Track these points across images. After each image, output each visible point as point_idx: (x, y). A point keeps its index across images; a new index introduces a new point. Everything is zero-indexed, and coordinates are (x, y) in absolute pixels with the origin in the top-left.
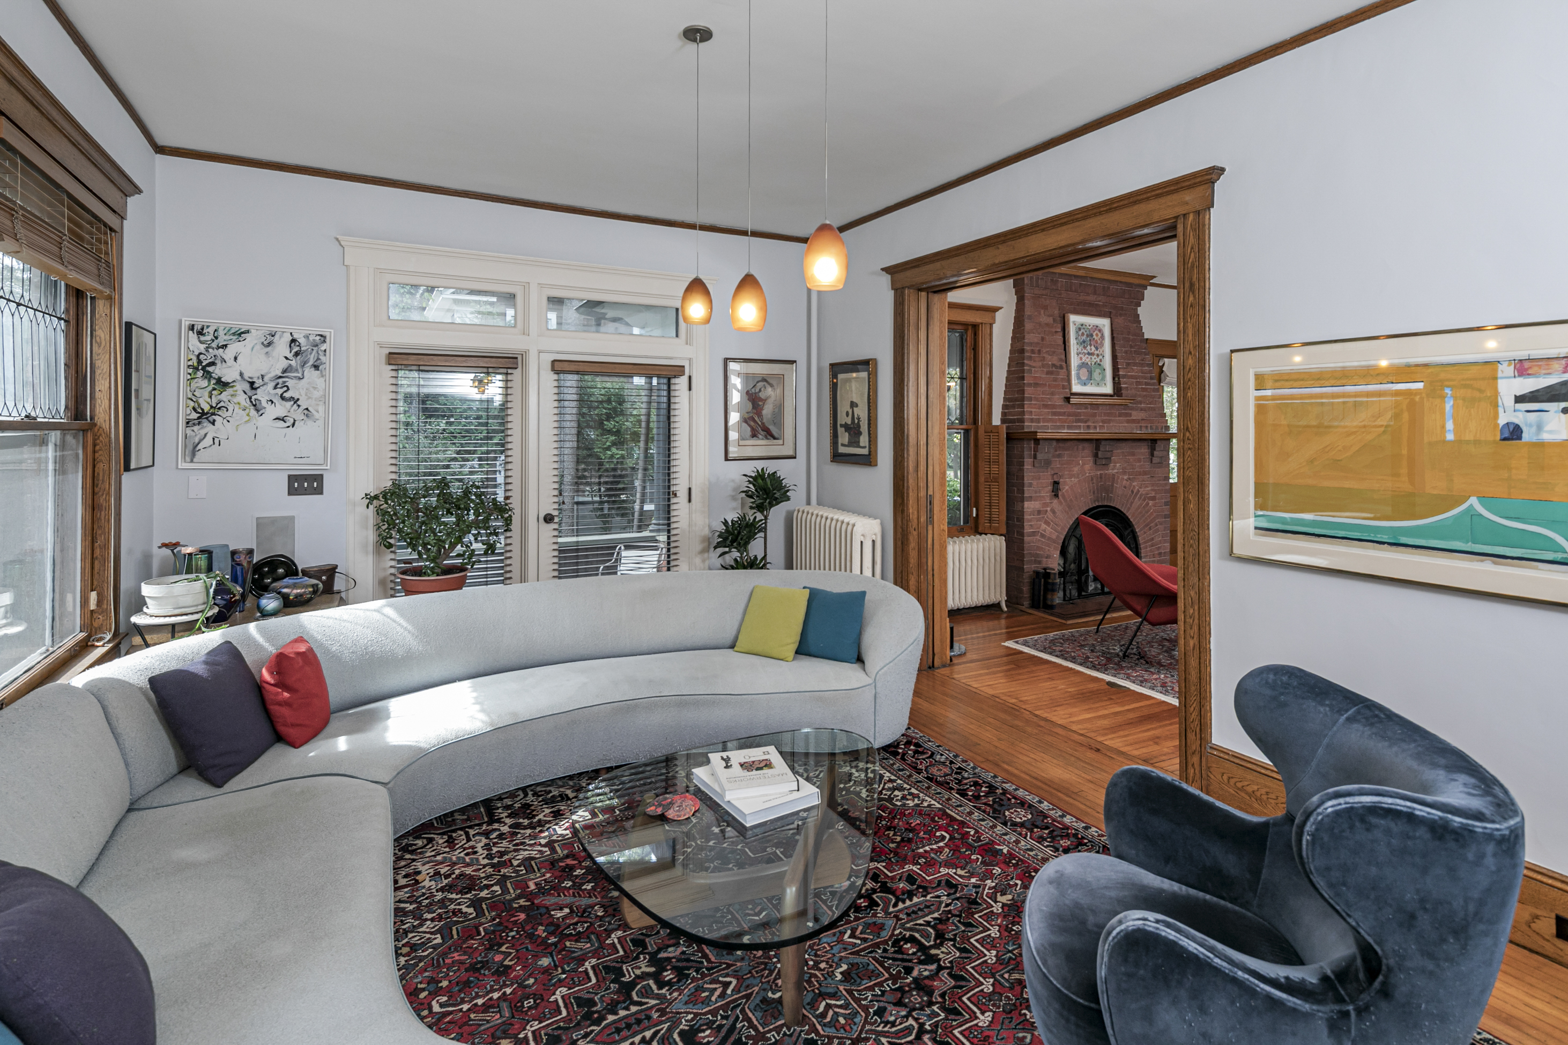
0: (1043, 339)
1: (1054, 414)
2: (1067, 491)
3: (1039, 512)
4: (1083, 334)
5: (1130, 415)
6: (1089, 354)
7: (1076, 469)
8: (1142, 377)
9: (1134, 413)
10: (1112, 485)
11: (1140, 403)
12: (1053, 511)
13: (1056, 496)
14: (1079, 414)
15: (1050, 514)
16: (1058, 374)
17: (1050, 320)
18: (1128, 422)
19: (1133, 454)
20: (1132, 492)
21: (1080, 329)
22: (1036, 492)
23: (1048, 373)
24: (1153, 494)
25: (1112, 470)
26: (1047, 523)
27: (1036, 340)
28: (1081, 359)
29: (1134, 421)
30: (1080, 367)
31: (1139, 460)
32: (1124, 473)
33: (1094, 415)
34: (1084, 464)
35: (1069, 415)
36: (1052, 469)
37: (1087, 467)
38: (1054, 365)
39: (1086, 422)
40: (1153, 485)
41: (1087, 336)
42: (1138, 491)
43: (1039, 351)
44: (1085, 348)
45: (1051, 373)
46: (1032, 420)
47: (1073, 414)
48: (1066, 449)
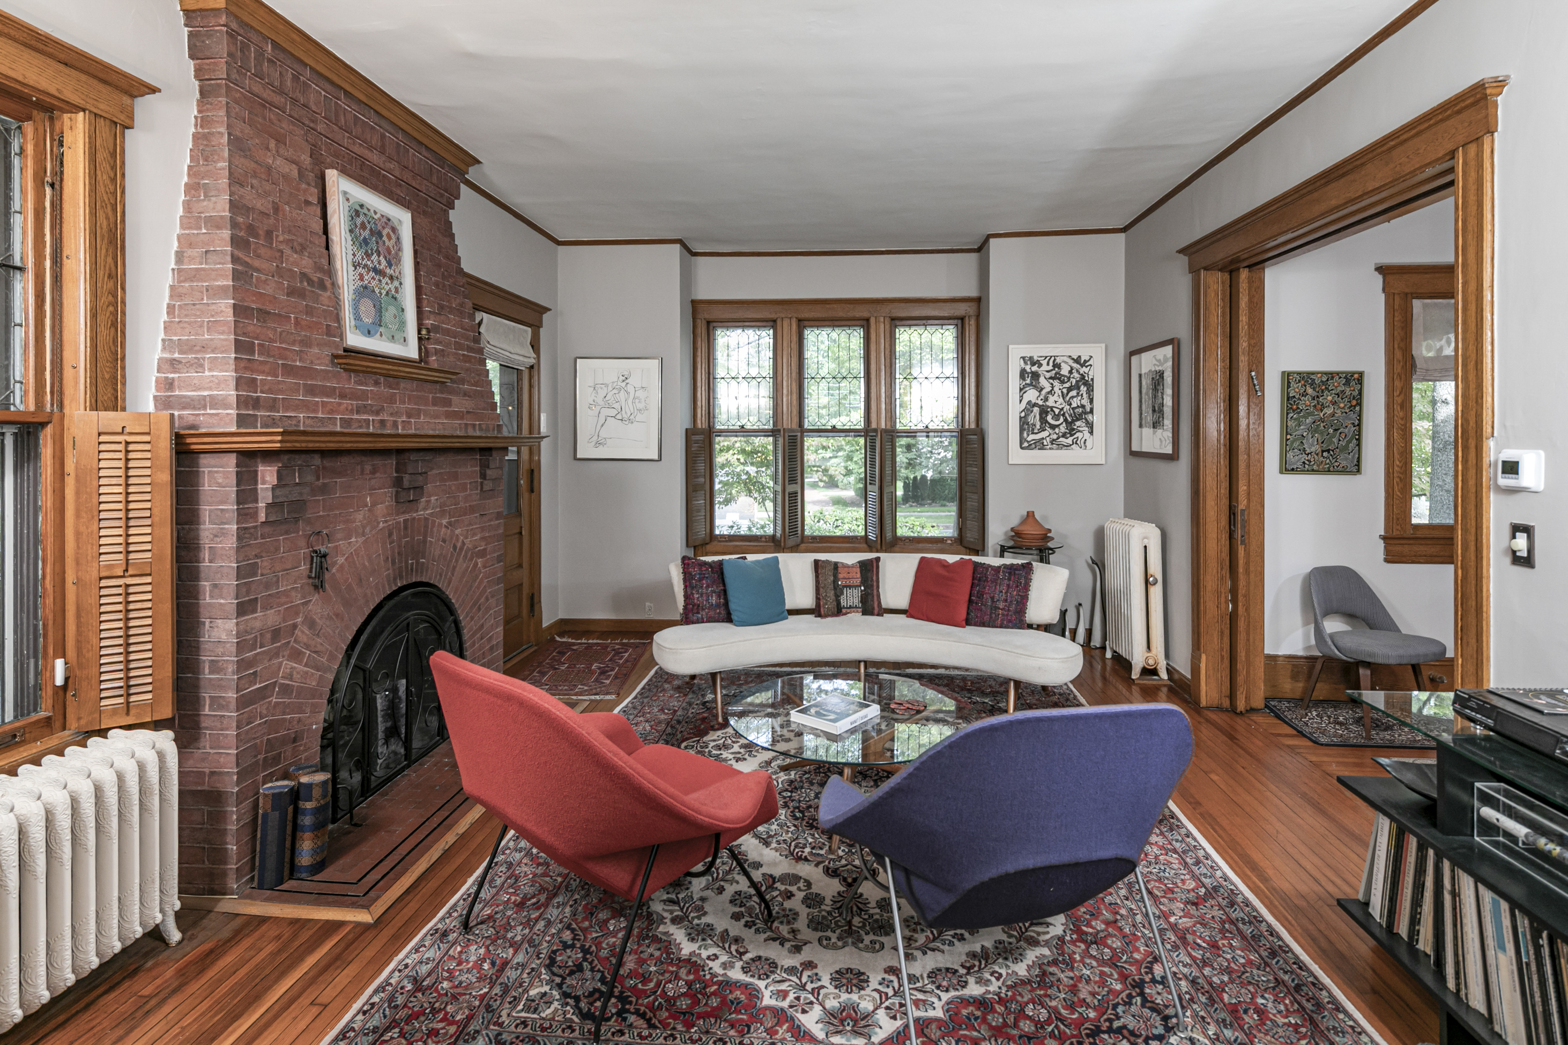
1: (311, 390)
2: (342, 566)
3: (276, 634)
4: (359, 225)
5: (448, 403)
6: (375, 270)
7: (359, 516)
9: (455, 399)
10: (425, 541)
11: (463, 381)
12: (311, 624)
13: (319, 585)
14: (364, 395)
15: (303, 633)
16: (314, 298)
18: (449, 415)
19: (456, 477)
20: (455, 547)
21: (357, 213)
22: (267, 586)
23: (291, 292)
24: (485, 546)
25: (424, 510)
26: (296, 655)
28: (361, 278)
29: (456, 414)
30: (361, 295)
31: (463, 486)
32: (443, 513)
33: (393, 399)
34: (374, 504)
35: (343, 396)
36: (309, 522)
37: (380, 509)
38: (304, 276)
39: (377, 413)
40: (482, 529)
41: (370, 232)
42: (463, 544)
43: (268, 233)
44: (368, 256)
45: (301, 294)
46: (256, 403)
47: (354, 396)
48: (340, 474)
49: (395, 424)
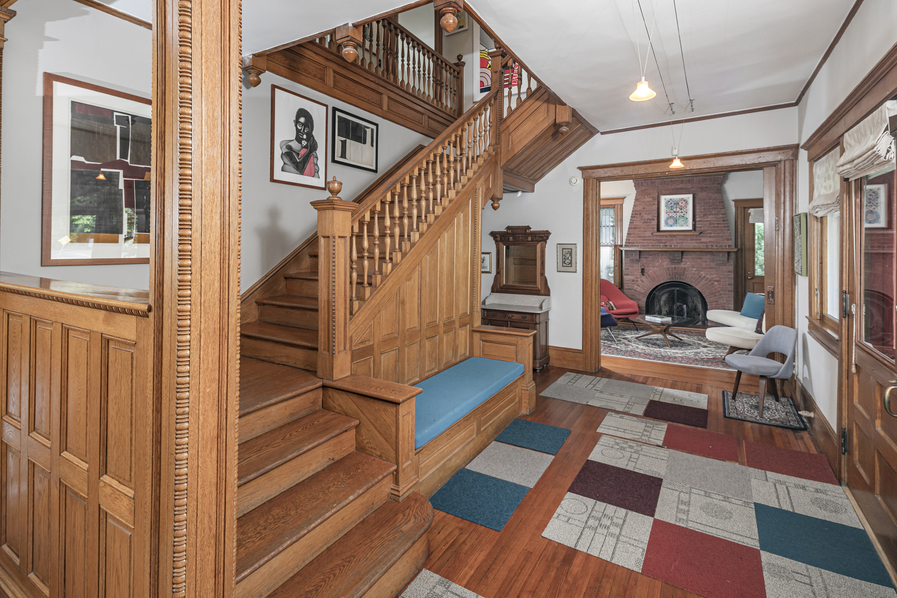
0: (644, 208)
1: (644, 240)
2: (651, 273)
3: (633, 281)
4: (671, 203)
5: (701, 240)
6: (675, 212)
7: (657, 264)
8: (715, 221)
9: (705, 238)
10: (684, 273)
11: (711, 233)
12: (642, 281)
13: (643, 275)
14: (661, 240)
15: (640, 282)
16: (651, 222)
17: (651, 199)
18: (697, 243)
19: (701, 259)
20: (700, 277)
21: (669, 201)
22: (631, 272)
23: (644, 223)
24: (718, 279)
25: (682, 265)
26: (638, 286)
27: (639, 209)
28: (669, 215)
29: (702, 243)
30: (668, 219)
31: (706, 262)
32: (694, 267)
33: (672, 240)
34: (662, 262)
36: (641, 263)
37: (665, 263)
38: (648, 219)
39: (664, 244)
40: (717, 274)
41: (675, 204)
42: (705, 277)
43: (640, 214)
44: (672, 209)
45: (646, 222)
46: (629, 243)
47: (657, 240)
48: (651, 255)
49: (671, 246)
